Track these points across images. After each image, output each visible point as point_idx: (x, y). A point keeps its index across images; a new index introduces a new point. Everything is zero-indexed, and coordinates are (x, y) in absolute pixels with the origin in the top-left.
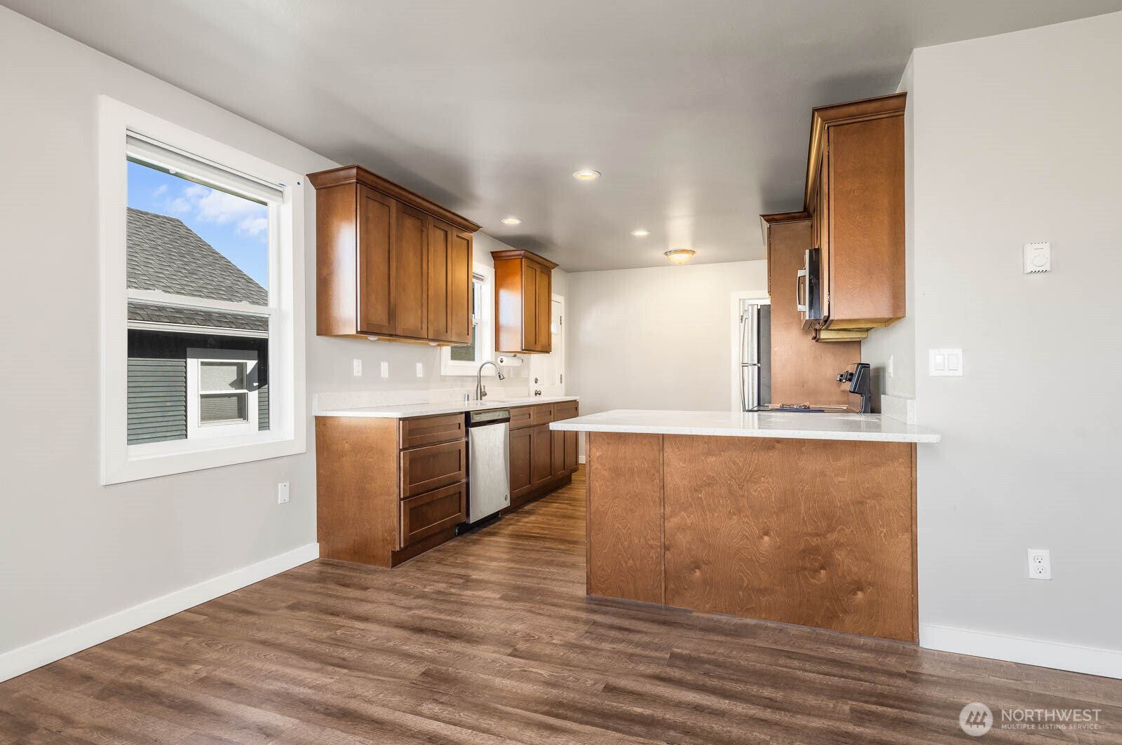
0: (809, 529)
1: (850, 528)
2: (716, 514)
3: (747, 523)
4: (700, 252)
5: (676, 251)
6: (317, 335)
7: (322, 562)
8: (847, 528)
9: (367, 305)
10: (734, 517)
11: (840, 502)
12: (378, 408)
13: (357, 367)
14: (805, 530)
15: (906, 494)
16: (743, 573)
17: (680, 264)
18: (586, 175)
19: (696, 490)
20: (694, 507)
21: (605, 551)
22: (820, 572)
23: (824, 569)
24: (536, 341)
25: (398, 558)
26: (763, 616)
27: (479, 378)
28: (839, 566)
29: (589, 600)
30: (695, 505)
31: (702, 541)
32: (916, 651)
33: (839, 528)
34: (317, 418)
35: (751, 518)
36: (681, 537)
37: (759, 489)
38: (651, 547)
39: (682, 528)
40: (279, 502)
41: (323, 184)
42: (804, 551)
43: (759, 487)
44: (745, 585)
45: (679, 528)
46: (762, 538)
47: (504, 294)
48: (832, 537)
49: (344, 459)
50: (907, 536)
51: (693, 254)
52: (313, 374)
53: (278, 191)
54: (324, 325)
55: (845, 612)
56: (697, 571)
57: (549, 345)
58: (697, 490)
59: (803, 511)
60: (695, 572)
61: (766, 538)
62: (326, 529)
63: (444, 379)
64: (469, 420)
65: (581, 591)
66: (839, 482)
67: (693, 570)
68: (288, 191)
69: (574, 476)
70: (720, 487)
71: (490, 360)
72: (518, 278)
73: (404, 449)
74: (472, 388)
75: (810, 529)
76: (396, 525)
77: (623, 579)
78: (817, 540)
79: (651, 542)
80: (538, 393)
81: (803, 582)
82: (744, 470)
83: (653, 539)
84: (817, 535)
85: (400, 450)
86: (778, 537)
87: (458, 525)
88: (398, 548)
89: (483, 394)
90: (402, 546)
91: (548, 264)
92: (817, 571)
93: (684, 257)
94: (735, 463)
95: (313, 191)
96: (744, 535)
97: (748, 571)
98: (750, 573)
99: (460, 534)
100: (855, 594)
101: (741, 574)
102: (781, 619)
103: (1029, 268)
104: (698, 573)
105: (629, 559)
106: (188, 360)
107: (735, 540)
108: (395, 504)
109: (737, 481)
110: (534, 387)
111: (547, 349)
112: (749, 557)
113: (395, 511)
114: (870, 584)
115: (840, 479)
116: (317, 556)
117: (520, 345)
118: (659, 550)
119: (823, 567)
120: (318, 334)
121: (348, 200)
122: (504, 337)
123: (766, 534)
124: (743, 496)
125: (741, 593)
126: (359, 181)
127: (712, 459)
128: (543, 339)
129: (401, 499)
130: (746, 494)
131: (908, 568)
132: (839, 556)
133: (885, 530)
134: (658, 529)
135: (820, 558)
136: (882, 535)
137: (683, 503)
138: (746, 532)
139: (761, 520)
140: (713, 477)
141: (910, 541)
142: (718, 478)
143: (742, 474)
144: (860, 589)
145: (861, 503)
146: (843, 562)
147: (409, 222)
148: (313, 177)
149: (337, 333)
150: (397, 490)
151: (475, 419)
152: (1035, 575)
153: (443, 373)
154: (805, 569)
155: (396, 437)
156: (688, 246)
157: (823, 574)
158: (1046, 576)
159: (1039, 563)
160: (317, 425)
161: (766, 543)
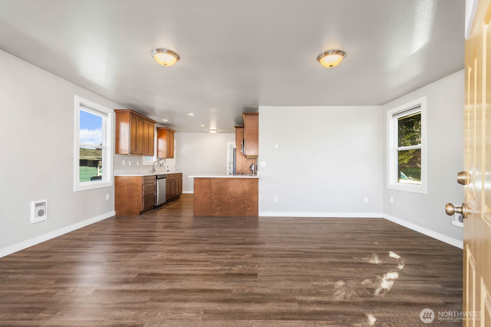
1: (247, 196)
2: (222, 195)
4: (218, 131)
5: (212, 130)
7: (116, 216)
9: (131, 146)
10: (226, 195)
12: (136, 174)
13: (124, 163)
17: (213, 134)
18: (191, 114)
21: (198, 205)
24: (170, 155)
25: (141, 213)
26: (231, 215)
27: (153, 166)
28: (245, 203)
30: (218, 193)
31: (220, 201)
32: (258, 217)
34: (115, 176)
35: (229, 195)
38: (209, 203)
39: (215, 199)
40: (107, 199)
42: (239, 201)
43: (231, 189)
44: (228, 209)
47: (160, 140)
48: (244, 198)
49: (124, 188)
50: (257, 197)
51: (216, 131)
52: (116, 165)
53: (106, 114)
54: (117, 150)
55: (246, 212)
56: (218, 207)
57: (173, 156)
58: (218, 190)
62: (118, 207)
63: (144, 166)
64: (157, 177)
68: (109, 114)
69: (181, 196)
71: (155, 161)
72: (165, 136)
74: (151, 169)
75: (240, 197)
76: (141, 204)
78: (242, 199)
80: (168, 171)
81: (239, 207)
83: (209, 201)
85: (143, 185)
86: (234, 199)
87: (153, 206)
88: (142, 210)
89: (155, 171)
90: (143, 209)
91: (173, 131)
92: (241, 205)
93: (214, 132)
94: (226, 184)
95: (115, 114)
96: (228, 199)
97: (229, 206)
99: (153, 209)
103: (276, 148)
105: (203, 206)
107: (226, 200)
108: (141, 199)
110: (167, 169)
111: (172, 157)
112: (229, 203)
113: (141, 200)
114: (251, 206)
116: (114, 215)
117: (165, 156)
119: (243, 204)
120: (116, 153)
122: (160, 153)
123: (232, 198)
126: (131, 112)
127: (222, 184)
128: (171, 155)
129: (143, 197)
132: (245, 201)
133: (253, 196)
134: (210, 199)
135: (242, 202)
137: (216, 193)
142: (223, 188)
143: (228, 186)
144: (249, 207)
147: (141, 123)
148: (115, 111)
149: (122, 153)
150: (142, 195)
151: (159, 177)
152: (276, 201)
153: (144, 164)
154: (239, 204)
155: (141, 181)
156: (215, 129)
157: (242, 205)
158: (277, 201)
159: (276, 199)
160: (115, 178)
161: (232, 200)
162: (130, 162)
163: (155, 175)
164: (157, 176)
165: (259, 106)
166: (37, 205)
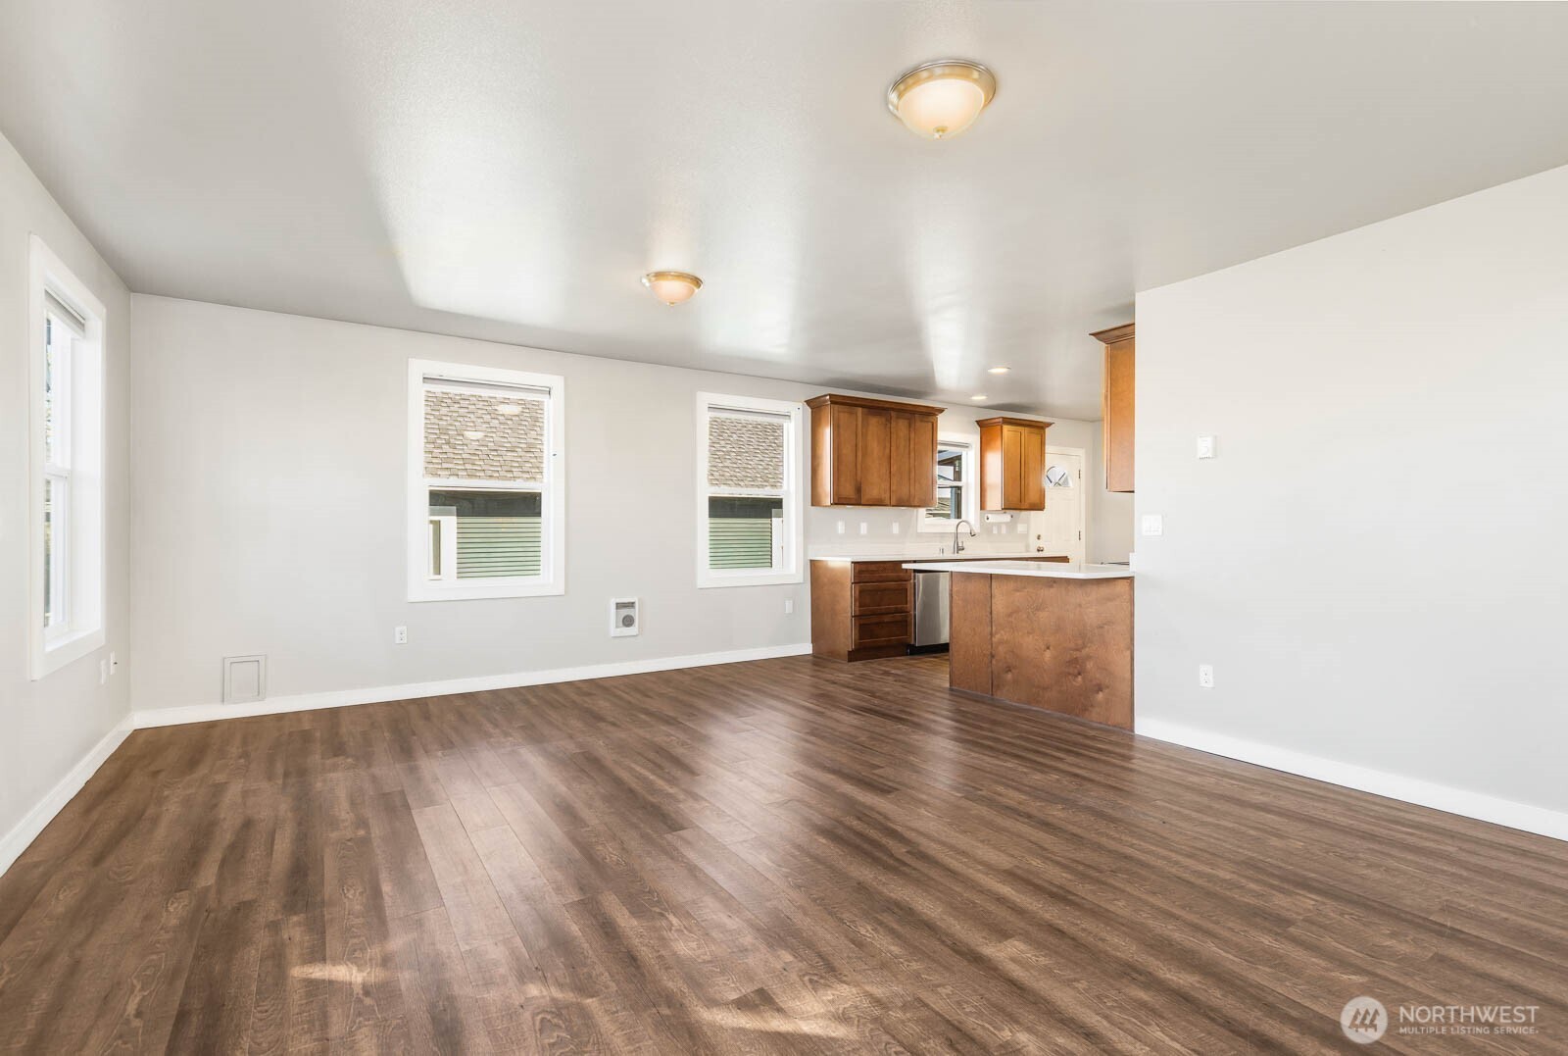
1: (1095, 645)
2: (1020, 633)
3: (1038, 640)
7: (813, 655)
8: (1093, 645)
9: (838, 485)
10: (1031, 635)
11: (1090, 626)
13: (841, 527)
14: (1070, 646)
15: (1128, 622)
16: (1035, 675)
21: (960, 657)
24: (1024, 500)
25: (855, 658)
27: (955, 535)
28: (1089, 672)
29: (951, 690)
30: (1009, 626)
31: (1013, 652)
32: (1133, 736)
33: (1089, 645)
34: (811, 560)
35: (1039, 637)
36: (1001, 648)
37: (1044, 616)
38: (984, 655)
39: (1001, 642)
40: (787, 612)
41: (815, 405)
42: (1069, 662)
43: (1045, 614)
44: (1036, 684)
46: (1046, 651)
48: (1085, 651)
49: (824, 589)
50: (1128, 653)
52: (808, 533)
54: (815, 501)
55: (1093, 707)
56: (1010, 673)
57: (1043, 502)
58: (1010, 615)
59: (1068, 632)
60: (1008, 674)
61: (1048, 651)
62: (816, 638)
63: (920, 535)
65: (948, 685)
67: (1007, 672)
68: (793, 415)
70: (1023, 614)
72: (998, 444)
73: (854, 583)
75: (1072, 645)
76: (850, 634)
77: (969, 676)
78: (1077, 653)
79: (985, 652)
81: (1068, 683)
82: (1036, 601)
83: (986, 649)
84: (1077, 649)
85: (852, 583)
86: (1055, 651)
87: (907, 646)
88: (851, 649)
89: (960, 549)
90: (854, 648)
91: (1038, 425)
92: (1076, 676)
95: (809, 412)
96: (1036, 649)
97: (1038, 674)
99: (911, 654)
100: (1098, 693)
103: (1200, 455)
105: (973, 663)
106: (773, 519)
107: (1030, 652)
108: (849, 620)
109: (1032, 610)
110: (1037, 543)
111: (1041, 507)
112: (1039, 665)
113: (849, 624)
114: (1106, 687)
116: (811, 652)
117: (1003, 504)
118: (988, 657)
119: (1079, 674)
120: (812, 505)
121: (827, 415)
122: (988, 497)
123: (1048, 648)
124: (1035, 621)
126: (832, 402)
127: (1018, 594)
128: (1033, 497)
129: (852, 617)
130: (1037, 619)
132: (1089, 665)
133: (1115, 648)
134: (989, 642)
135: (1078, 666)
136: (1114, 651)
137: (1002, 624)
138: (1037, 646)
139: (1045, 638)
140: (1019, 606)
142: (1021, 608)
143: (1035, 605)
144: (1101, 690)
145: (1102, 627)
146: (1091, 670)
147: (874, 421)
148: (808, 402)
150: (850, 610)
152: (1203, 684)
153: (919, 531)
154: (1069, 674)
155: (849, 574)
157: (1080, 678)
158: (1211, 685)
159: (1206, 676)
160: (811, 566)
161: (1048, 655)
162: (863, 524)
165: (1137, 295)
166: (619, 606)
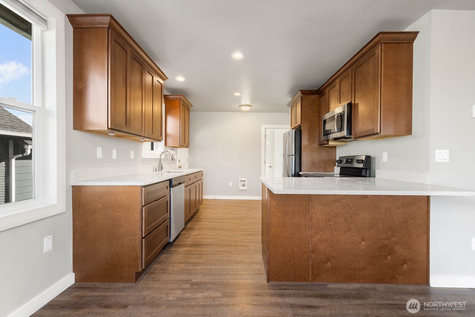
0: (383, 237)
1: (401, 234)
2: (338, 232)
3: (354, 235)
4: (254, 106)
5: (244, 105)
6: (74, 129)
7: (78, 287)
8: (400, 234)
10: (348, 233)
11: (397, 222)
13: (99, 152)
14: (381, 237)
15: (426, 216)
16: (352, 261)
17: (246, 112)
19: (328, 220)
20: (327, 229)
21: (278, 257)
22: (388, 257)
23: (390, 255)
24: (184, 141)
26: (361, 281)
27: (160, 160)
28: (396, 253)
30: (328, 228)
31: (331, 247)
33: (397, 234)
34: (73, 187)
35: (356, 233)
36: (320, 245)
37: (360, 218)
38: (304, 252)
39: (321, 241)
41: (80, 24)
42: (381, 247)
43: (360, 217)
44: (352, 267)
45: (319, 241)
46: (361, 243)
47: (169, 117)
48: (394, 239)
49: (97, 214)
50: (425, 236)
51: (251, 107)
55: (399, 275)
56: (328, 262)
57: (189, 144)
59: (380, 228)
60: (327, 263)
61: (363, 242)
62: (81, 263)
63: (144, 160)
64: (171, 183)
66: (397, 213)
67: (326, 262)
70: (341, 218)
71: (163, 151)
72: (178, 109)
73: (145, 205)
76: (139, 255)
77: (288, 271)
78: (387, 241)
79: (304, 250)
80: (180, 167)
81: (379, 262)
82: (353, 209)
83: (305, 248)
84: (387, 239)
85: (143, 206)
86: (368, 242)
88: (140, 270)
89: (162, 168)
90: (143, 268)
91: (189, 105)
92: (386, 256)
93: (248, 108)
94: (348, 205)
96: (352, 242)
97: (354, 260)
98: (355, 261)
99: (164, 248)
100: (403, 265)
101: (351, 262)
102: (369, 282)
104: (329, 264)
105: (291, 260)
107: (348, 245)
108: (139, 241)
109: (349, 214)
110: (178, 164)
111: (188, 146)
112: (355, 253)
113: (139, 246)
114: (410, 260)
115: (398, 211)
116: (73, 282)
117: (179, 144)
118: (308, 253)
119: (389, 254)
122: (169, 139)
123: (363, 240)
124: (352, 222)
125: (350, 271)
126: (111, 26)
128: (187, 142)
129: (143, 238)
130: (354, 221)
131: (425, 251)
132: (397, 248)
133: (416, 234)
134: (308, 243)
135: (388, 250)
136: (415, 236)
137: (321, 228)
138: (354, 240)
139: (361, 234)
140: (338, 213)
141: (426, 238)
142: (339, 214)
143: (352, 211)
144: (405, 263)
145: (407, 222)
146: (398, 251)
147: (136, 65)
148: (71, 18)
149: (90, 129)
150: (140, 233)
151: (174, 183)
153: (143, 157)
155: (140, 199)
156: (249, 103)
160: (73, 192)
162: (114, 152)
163: (167, 180)
164: (170, 180)
